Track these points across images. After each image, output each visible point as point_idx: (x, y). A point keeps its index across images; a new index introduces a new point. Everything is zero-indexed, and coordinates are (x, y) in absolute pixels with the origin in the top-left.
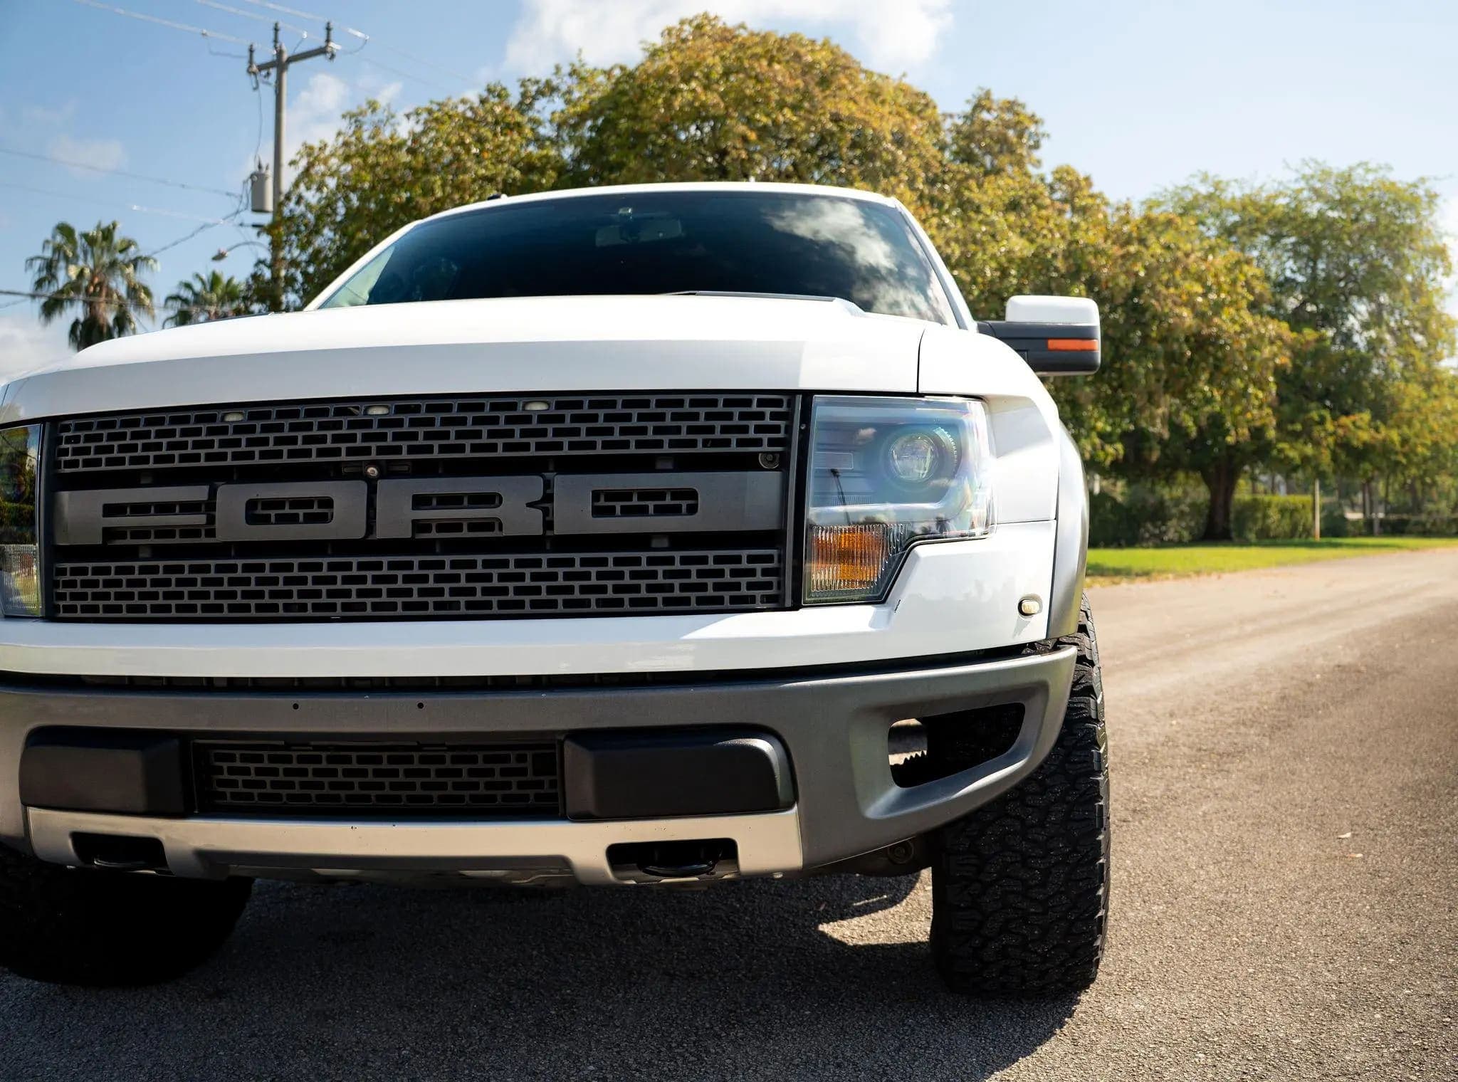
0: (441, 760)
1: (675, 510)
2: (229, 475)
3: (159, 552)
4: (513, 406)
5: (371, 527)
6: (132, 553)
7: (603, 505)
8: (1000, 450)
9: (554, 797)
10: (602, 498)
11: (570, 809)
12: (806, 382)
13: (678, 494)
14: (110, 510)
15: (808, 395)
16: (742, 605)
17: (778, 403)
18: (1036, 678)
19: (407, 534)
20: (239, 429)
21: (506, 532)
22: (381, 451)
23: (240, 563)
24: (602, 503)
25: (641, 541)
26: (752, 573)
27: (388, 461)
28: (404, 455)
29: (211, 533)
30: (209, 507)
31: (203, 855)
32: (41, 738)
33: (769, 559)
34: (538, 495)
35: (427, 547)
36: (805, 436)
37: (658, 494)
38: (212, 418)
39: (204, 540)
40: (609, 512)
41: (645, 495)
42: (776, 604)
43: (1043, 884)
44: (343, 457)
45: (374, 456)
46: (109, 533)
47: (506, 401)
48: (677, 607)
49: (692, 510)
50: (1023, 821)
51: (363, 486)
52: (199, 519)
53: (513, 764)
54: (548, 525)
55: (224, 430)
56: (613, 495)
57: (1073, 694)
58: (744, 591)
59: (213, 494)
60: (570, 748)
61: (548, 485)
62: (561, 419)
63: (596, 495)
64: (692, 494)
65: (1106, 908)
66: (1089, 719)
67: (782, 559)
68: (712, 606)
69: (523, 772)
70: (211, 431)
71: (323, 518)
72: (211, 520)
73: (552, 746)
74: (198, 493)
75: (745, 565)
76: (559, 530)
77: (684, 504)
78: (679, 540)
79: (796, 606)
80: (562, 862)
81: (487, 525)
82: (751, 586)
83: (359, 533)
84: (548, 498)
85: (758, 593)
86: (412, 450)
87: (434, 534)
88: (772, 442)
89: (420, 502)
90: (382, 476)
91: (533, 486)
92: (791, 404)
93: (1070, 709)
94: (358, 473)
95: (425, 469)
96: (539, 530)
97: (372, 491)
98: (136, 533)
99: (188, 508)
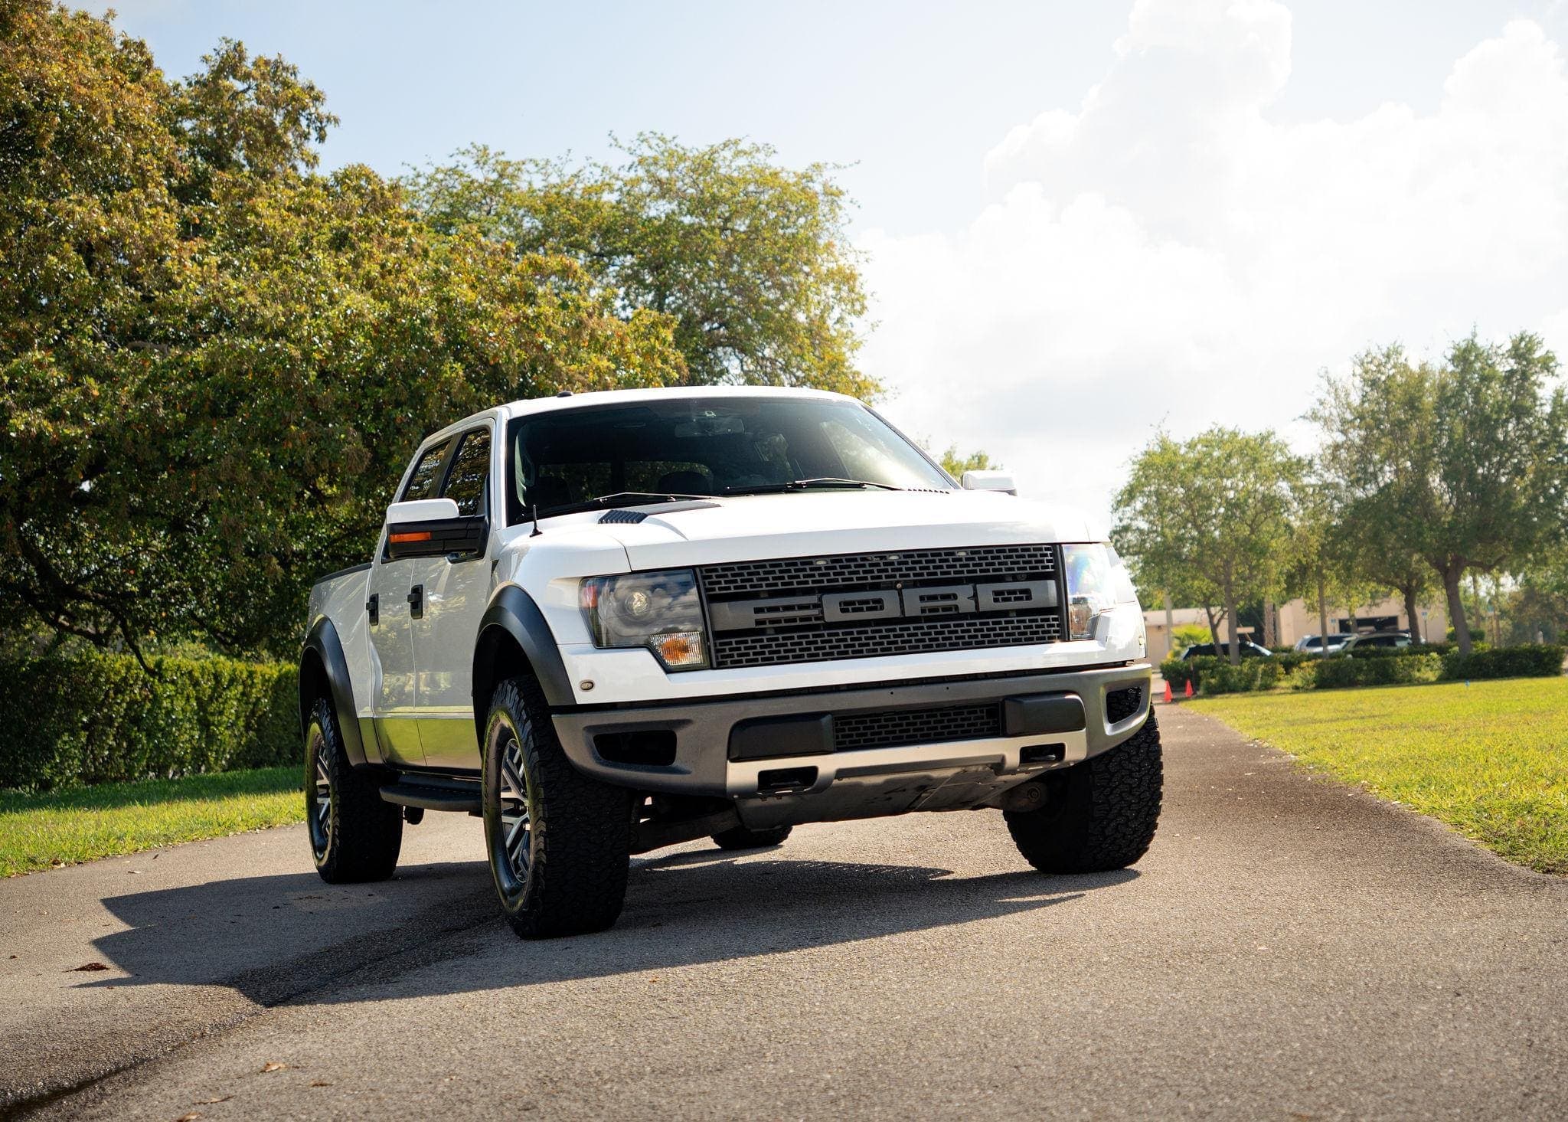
0: (950, 714)
1: (1021, 599)
3: (778, 631)
5: (903, 612)
7: (996, 597)
9: (996, 728)
11: (1009, 732)
12: (1058, 539)
13: (1022, 591)
14: (758, 610)
15: (1060, 544)
17: (1051, 549)
19: (919, 613)
20: (827, 568)
21: (961, 611)
22: (901, 576)
23: (840, 632)
27: (905, 580)
28: (912, 577)
29: (822, 618)
30: (818, 606)
31: (839, 772)
32: (742, 725)
33: (1059, 619)
34: (972, 593)
35: (929, 619)
36: (1063, 564)
37: (1014, 592)
38: (810, 563)
39: (815, 622)
40: (998, 601)
41: (1010, 592)
42: (1062, 640)
44: (884, 580)
45: (898, 578)
46: (758, 622)
47: (950, 551)
48: (1030, 641)
49: (1029, 598)
51: (896, 592)
52: (815, 612)
53: (979, 714)
54: (977, 606)
55: (819, 569)
56: (998, 593)
59: (820, 599)
60: (1007, 703)
61: (975, 589)
62: (973, 558)
63: (994, 593)
64: (1029, 591)
67: (1063, 619)
68: (1042, 641)
69: (982, 718)
70: (812, 569)
71: (879, 608)
72: (820, 612)
73: (996, 705)
74: (813, 599)
75: (1050, 622)
76: (981, 609)
77: (1026, 595)
78: (1021, 612)
79: (1069, 639)
80: (1000, 758)
81: (949, 609)
83: (897, 614)
84: (976, 594)
85: (1056, 635)
86: (914, 575)
87: (930, 613)
88: (1053, 566)
89: (921, 598)
90: (904, 587)
91: (969, 589)
92: (1055, 549)
94: (891, 586)
95: (915, 584)
96: (973, 610)
97: (900, 594)
98: (772, 621)
99: (815, 606)
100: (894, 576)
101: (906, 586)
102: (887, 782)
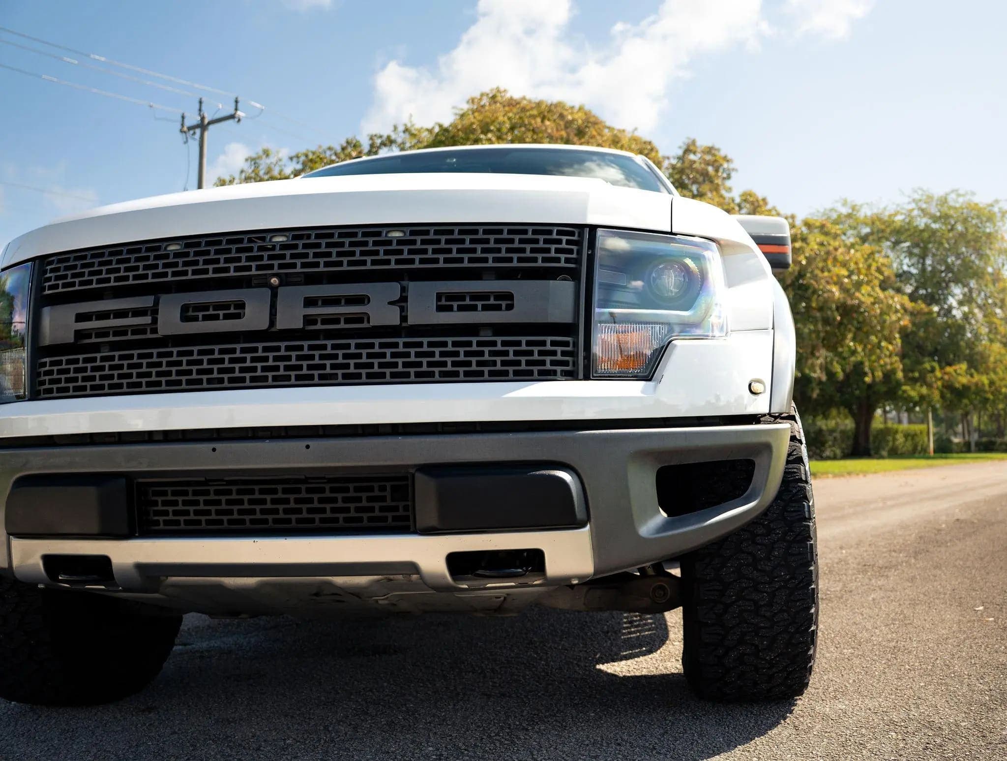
0: (322, 490)
1: (498, 308)
2: (167, 288)
3: (114, 346)
4: (379, 234)
5: (272, 322)
6: (96, 348)
7: (444, 303)
8: (731, 282)
9: (407, 518)
10: (443, 299)
11: (420, 524)
12: (592, 220)
13: (500, 296)
14: (80, 318)
15: (593, 228)
16: (547, 375)
17: (572, 234)
18: (763, 439)
19: (300, 326)
20: (177, 255)
21: (373, 323)
22: (281, 266)
23: (175, 350)
24: (443, 302)
25: (472, 329)
26: (554, 353)
27: (286, 274)
28: (299, 270)
29: (155, 331)
30: (153, 311)
31: (141, 567)
32: (23, 484)
33: (566, 344)
34: (397, 296)
35: (315, 335)
36: (591, 259)
37: (484, 296)
38: (158, 248)
39: (149, 336)
40: (449, 309)
41: (476, 297)
42: (571, 375)
43: (770, 605)
44: (254, 272)
45: (276, 270)
46: (79, 334)
47: (374, 230)
48: (498, 376)
49: (510, 307)
51: (268, 292)
52: (147, 320)
53: (377, 493)
54: (404, 318)
55: (167, 256)
56: (452, 297)
57: (788, 462)
58: (548, 367)
59: (156, 303)
60: (420, 478)
61: (404, 289)
62: (414, 242)
63: (439, 296)
64: (509, 296)
65: (816, 624)
66: (801, 480)
67: (576, 344)
68: (524, 376)
69: (383, 499)
70: (157, 258)
71: (238, 316)
72: (155, 321)
73: (405, 478)
75: (548, 347)
76: (411, 321)
77: (504, 304)
78: (500, 329)
79: (587, 378)
80: (413, 567)
81: (359, 318)
82: (553, 363)
83: (263, 325)
84: (404, 299)
85: (559, 369)
86: (304, 265)
87: (319, 326)
88: (567, 261)
89: (310, 302)
90: (282, 284)
91: (393, 290)
92: (581, 235)
93: (787, 473)
94: (264, 283)
95: (312, 279)
96: (397, 322)
97: (274, 296)
98: (103, 333)
99: (138, 313)
100: (271, 267)
101: (286, 281)
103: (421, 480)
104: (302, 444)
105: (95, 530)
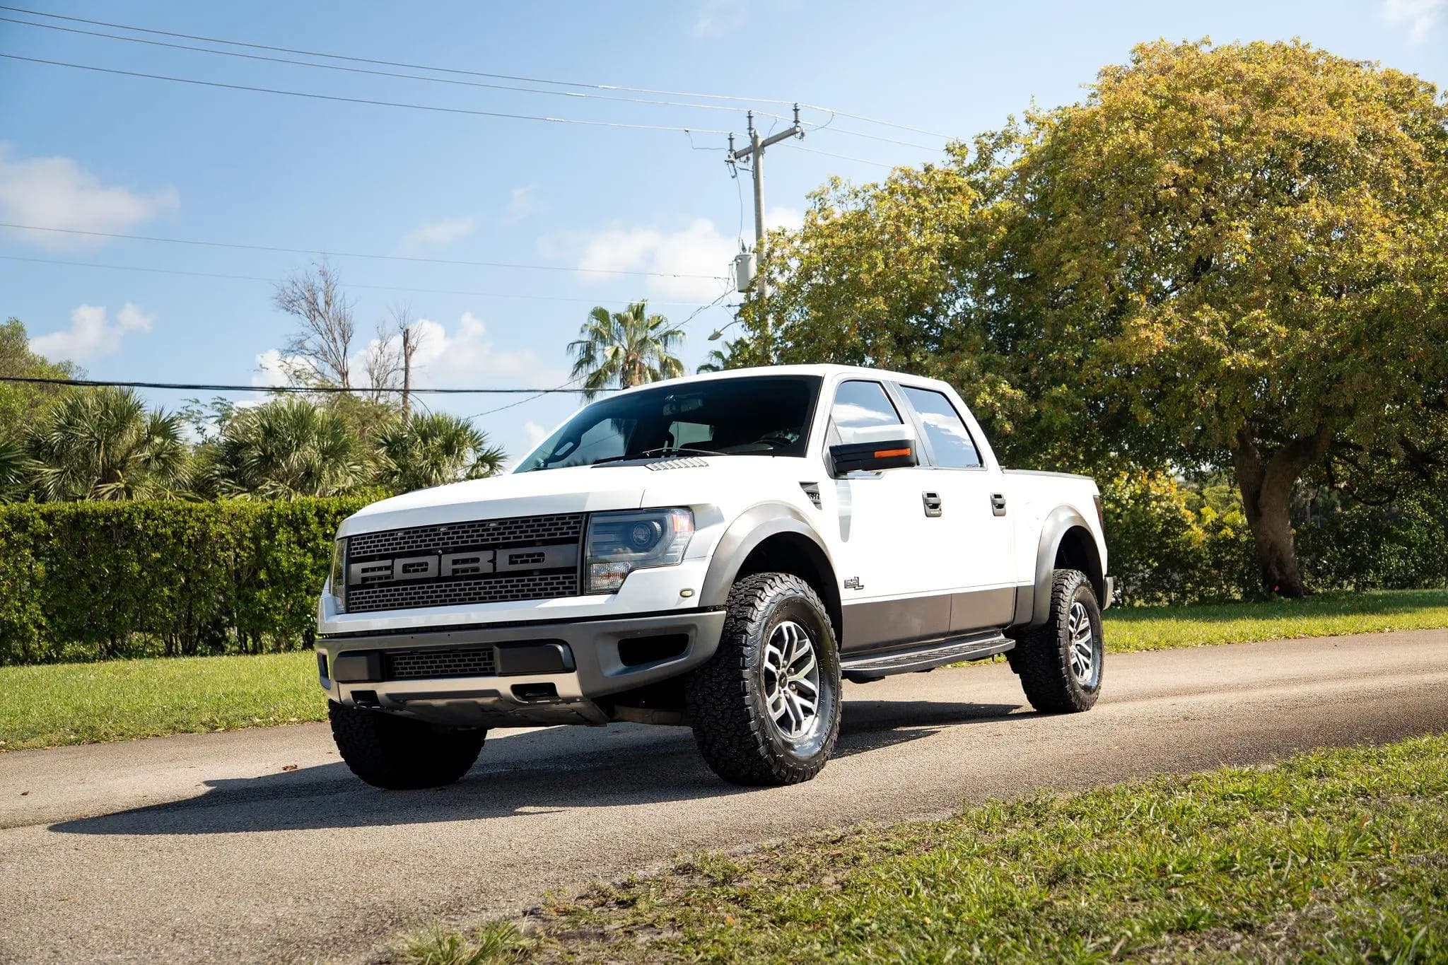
0: (459, 656)
1: (538, 560)
2: (401, 556)
3: (381, 585)
4: (485, 525)
5: (439, 572)
6: (372, 586)
7: (513, 560)
9: (493, 668)
10: (513, 557)
11: (498, 671)
12: (589, 508)
13: (539, 555)
14: (364, 570)
15: (588, 513)
16: (561, 595)
17: (576, 517)
18: (690, 622)
19: (450, 574)
20: (401, 537)
21: (481, 572)
22: (443, 544)
23: (398, 588)
26: (564, 583)
27: (445, 547)
28: (450, 545)
29: (392, 577)
30: (392, 567)
31: (389, 695)
33: (572, 578)
34: (491, 557)
36: (586, 530)
37: (532, 555)
38: (394, 534)
40: (516, 563)
41: (529, 555)
42: (574, 594)
43: (723, 718)
44: (432, 547)
45: (441, 546)
46: (364, 579)
47: (483, 523)
48: (537, 596)
49: (543, 560)
50: (711, 689)
51: (437, 557)
52: (389, 572)
54: (495, 568)
55: (397, 539)
56: (517, 556)
58: (561, 590)
59: (392, 563)
60: (495, 647)
61: (495, 553)
62: (500, 528)
63: (511, 556)
64: (543, 554)
67: (576, 577)
68: (549, 596)
69: (485, 659)
70: (393, 539)
71: (426, 570)
72: (392, 572)
73: (490, 649)
74: (388, 563)
75: (562, 580)
76: (498, 570)
77: (541, 558)
78: (538, 572)
79: (582, 594)
80: (496, 692)
82: (564, 588)
83: (436, 574)
84: (495, 558)
85: (567, 591)
86: (452, 543)
87: (460, 574)
88: (573, 533)
89: (456, 562)
90: (443, 553)
91: (490, 554)
92: (581, 517)
94: (436, 552)
95: (457, 550)
96: (492, 570)
97: (440, 559)
98: (373, 579)
99: (387, 568)
100: (438, 544)
101: (446, 551)
102: (449, 705)
103: (497, 650)
104: (447, 633)
105: (366, 678)
